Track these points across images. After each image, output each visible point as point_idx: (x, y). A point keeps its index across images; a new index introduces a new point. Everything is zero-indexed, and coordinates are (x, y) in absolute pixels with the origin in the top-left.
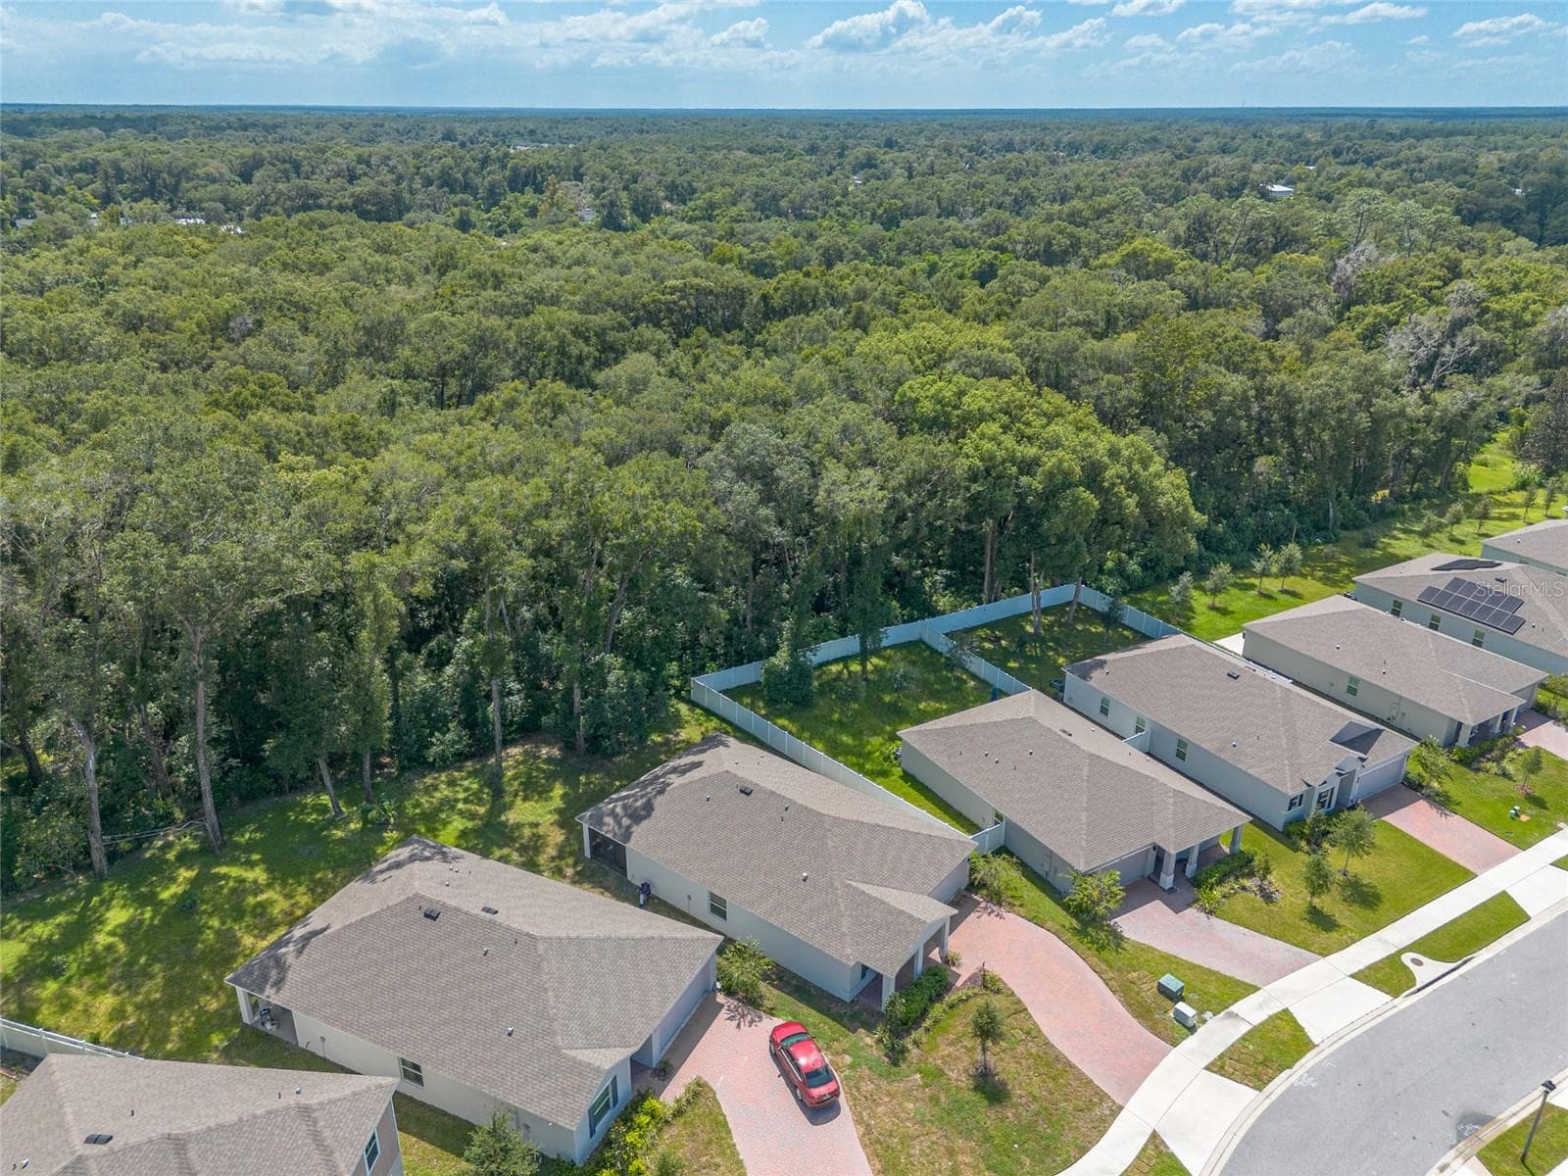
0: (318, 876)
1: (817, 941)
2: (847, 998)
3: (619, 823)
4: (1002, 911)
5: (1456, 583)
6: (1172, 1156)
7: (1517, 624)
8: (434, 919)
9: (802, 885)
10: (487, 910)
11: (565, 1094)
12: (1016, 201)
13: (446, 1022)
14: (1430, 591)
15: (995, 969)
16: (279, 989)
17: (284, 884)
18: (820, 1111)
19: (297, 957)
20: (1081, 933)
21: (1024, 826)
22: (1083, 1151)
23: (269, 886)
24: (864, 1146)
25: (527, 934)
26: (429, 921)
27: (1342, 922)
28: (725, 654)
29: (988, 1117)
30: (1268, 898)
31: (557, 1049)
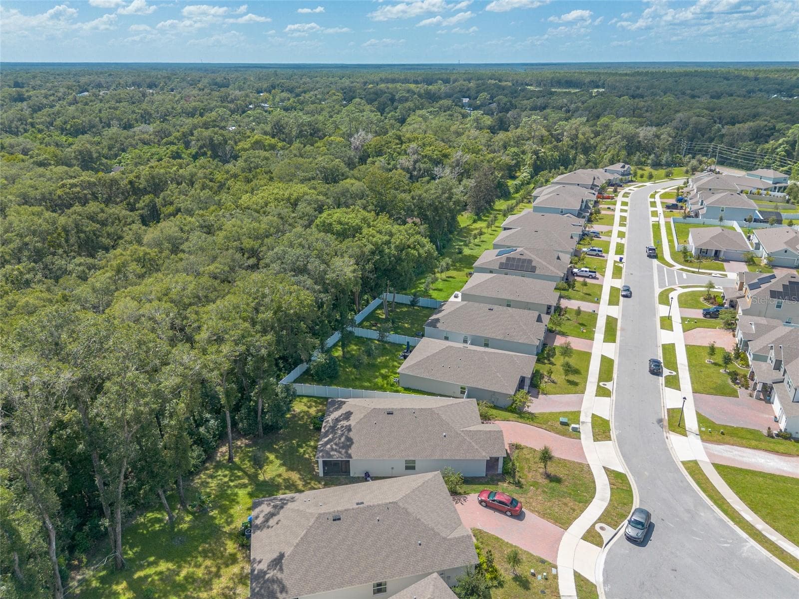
0: (200, 549)
1: (469, 457)
2: (484, 475)
3: (340, 452)
4: (492, 421)
5: (508, 259)
6: (614, 471)
7: (534, 268)
8: (339, 519)
9: (445, 439)
10: (358, 504)
11: (464, 552)
12: (142, 116)
13: (387, 556)
14: (501, 264)
15: (514, 441)
16: (287, 592)
17: (185, 561)
18: (518, 515)
19: (282, 573)
20: (521, 417)
21: (479, 387)
22: (594, 482)
23: (180, 567)
24: (543, 518)
25: (390, 503)
26: (338, 522)
27: (578, 381)
28: (284, 367)
29: (562, 488)
30: (553, 382)
31: (445, 539)
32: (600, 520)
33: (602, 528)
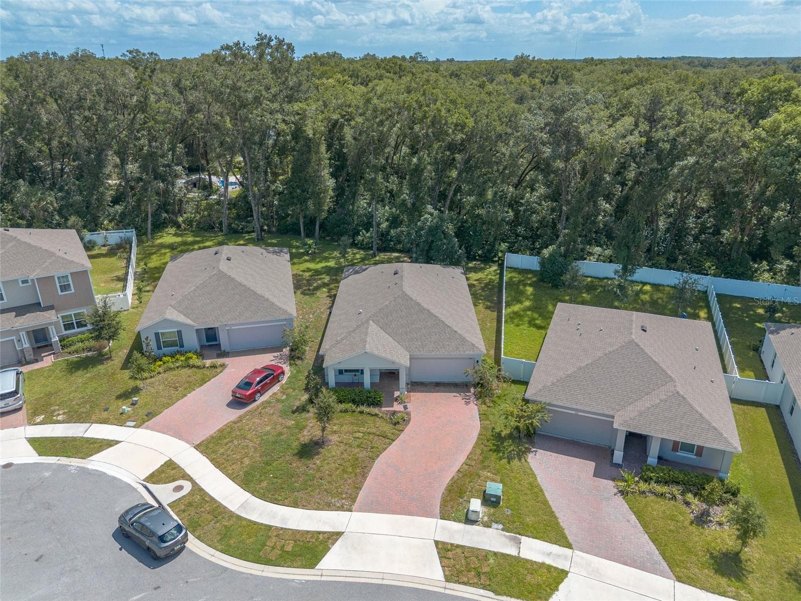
24: (225, 425)
29: (285, 458)
32: (197, 489)
33: (179, 488)
